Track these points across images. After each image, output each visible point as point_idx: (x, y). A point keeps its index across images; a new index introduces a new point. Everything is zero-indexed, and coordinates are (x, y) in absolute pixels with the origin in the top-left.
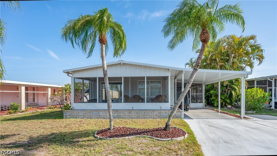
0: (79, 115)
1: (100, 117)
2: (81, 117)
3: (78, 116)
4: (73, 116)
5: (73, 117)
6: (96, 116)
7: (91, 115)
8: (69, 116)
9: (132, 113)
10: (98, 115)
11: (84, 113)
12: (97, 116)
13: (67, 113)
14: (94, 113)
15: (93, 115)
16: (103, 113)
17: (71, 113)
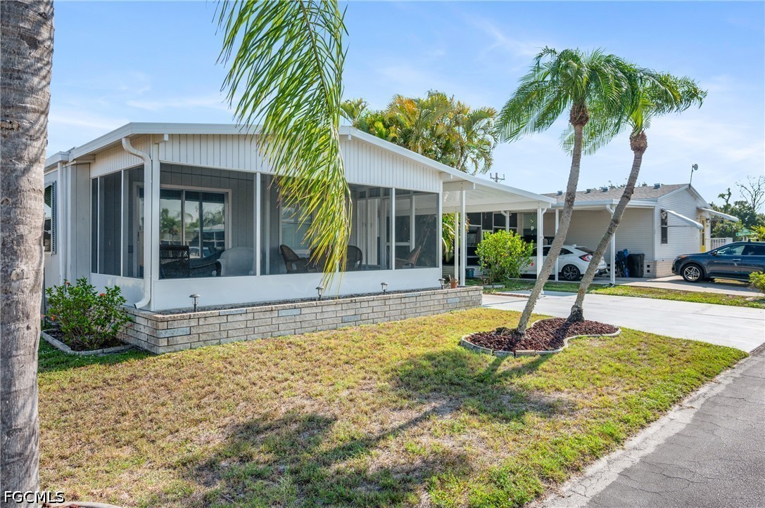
0: (229, 326)
1: (304, 325)
2: (238, 334)
3: (224, 334)
4: (203, 337)
5: (204, 341)
6: (292, 326)
7: (274, 322)
8: (185, 339)
9: (391, 302)
10: (298, 319)
11: (250, 316)
12: (294, 324)
13: (175, 324)
14: (283, 313)
15: (281, 320)
16: (315, 310)
17: (193, 323)
